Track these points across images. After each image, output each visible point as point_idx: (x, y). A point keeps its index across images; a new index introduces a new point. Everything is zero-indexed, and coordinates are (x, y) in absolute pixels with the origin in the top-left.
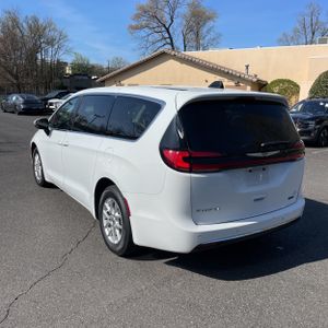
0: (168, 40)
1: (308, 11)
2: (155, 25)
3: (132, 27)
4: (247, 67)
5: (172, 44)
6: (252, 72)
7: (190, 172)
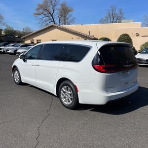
0: (52, 20)
1: (110, 9)
2: (46, 13)
3: (36, 14)
4: (89, 32)
5: (54, 22)
6: (91, 34)
7: (105, 73)
